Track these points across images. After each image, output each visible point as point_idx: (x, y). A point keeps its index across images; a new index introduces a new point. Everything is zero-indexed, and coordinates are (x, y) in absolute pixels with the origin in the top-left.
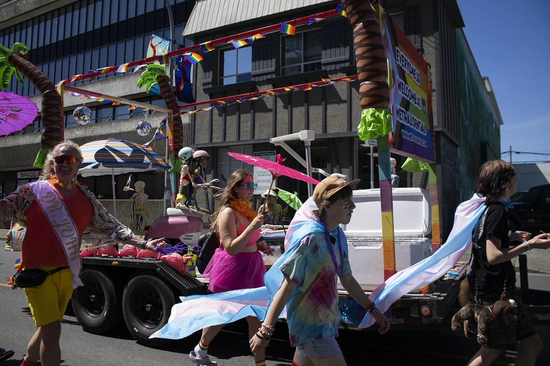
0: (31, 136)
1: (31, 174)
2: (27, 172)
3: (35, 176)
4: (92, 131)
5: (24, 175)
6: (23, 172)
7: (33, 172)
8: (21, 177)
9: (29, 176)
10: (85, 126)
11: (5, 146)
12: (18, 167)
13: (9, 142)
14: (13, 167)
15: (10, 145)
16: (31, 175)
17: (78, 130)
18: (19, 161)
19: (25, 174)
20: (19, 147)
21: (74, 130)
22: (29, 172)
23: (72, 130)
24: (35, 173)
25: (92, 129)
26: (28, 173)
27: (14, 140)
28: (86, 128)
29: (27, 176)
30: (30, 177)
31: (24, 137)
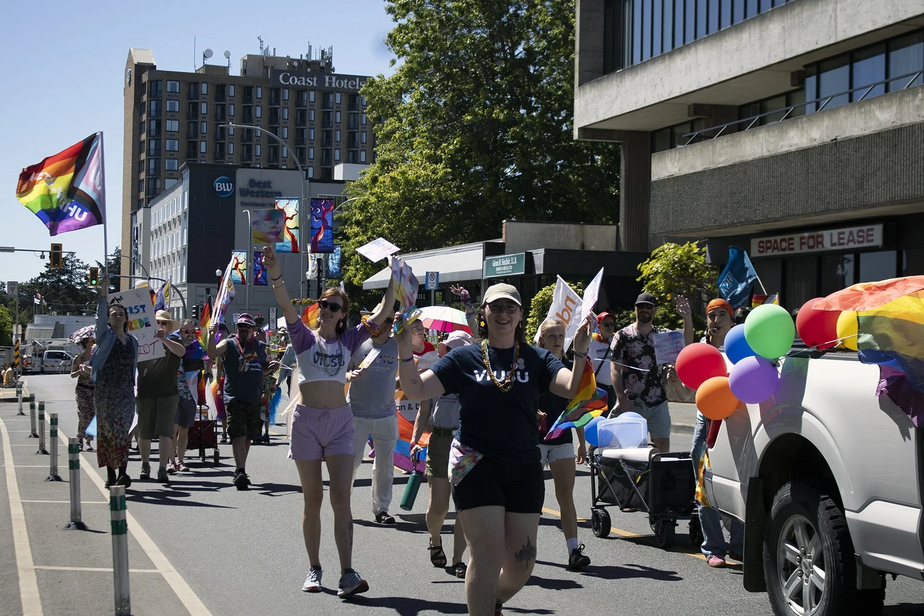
0: (771, 133)
1: (784, 245)
2: (772, 239)
3: (793, 249)
4: (918, 106)
5: (769, 248)
6: (764, 239)
7: (787, 237)
8: (760, 252)
9: (777, 248)
10: (899, 95)
11: (712, 166)
12: (743, 224)
13: (722, 152)
14: (733, 225)
15: (723, 162)
16: (783, 247)
17: (881, 108)
18: (745, 207)
19: (769, 245)
20: (742, 167)
21: (873, 107)
22: (779, 238)
23: (867, 108)
24: (792, 239)
25: (917, 102)
26: (776, 241)
27: (731, 146)
28: (901, 99)
29: (774, 249)
30: (781, 253)
31: (753, 135)
